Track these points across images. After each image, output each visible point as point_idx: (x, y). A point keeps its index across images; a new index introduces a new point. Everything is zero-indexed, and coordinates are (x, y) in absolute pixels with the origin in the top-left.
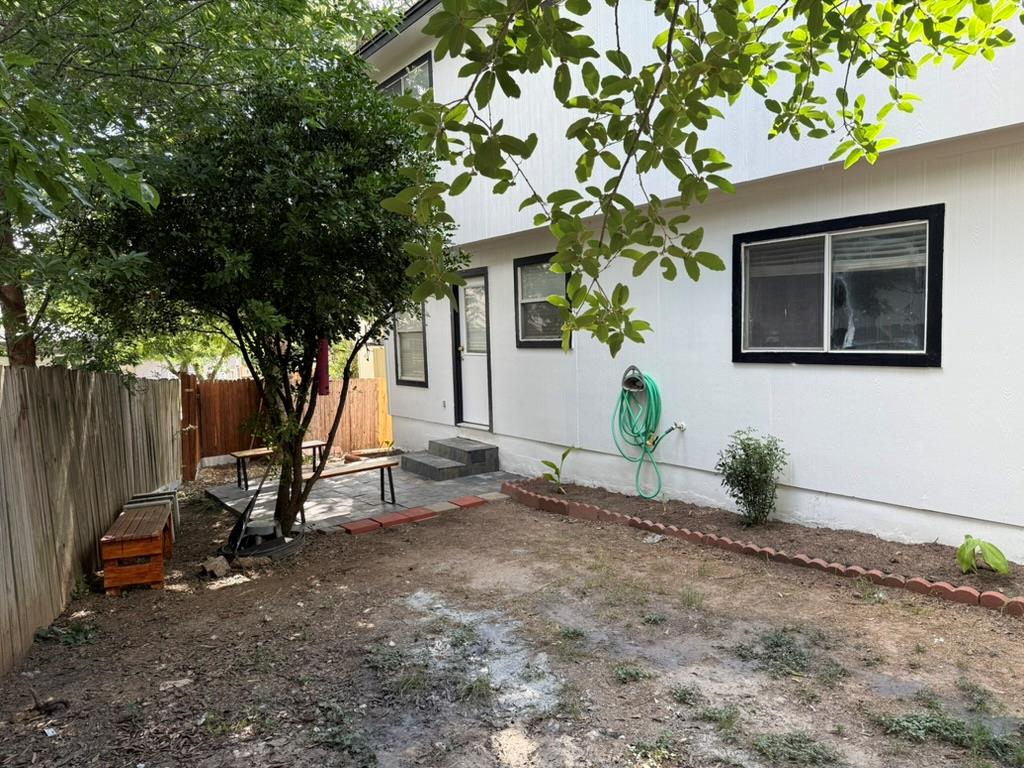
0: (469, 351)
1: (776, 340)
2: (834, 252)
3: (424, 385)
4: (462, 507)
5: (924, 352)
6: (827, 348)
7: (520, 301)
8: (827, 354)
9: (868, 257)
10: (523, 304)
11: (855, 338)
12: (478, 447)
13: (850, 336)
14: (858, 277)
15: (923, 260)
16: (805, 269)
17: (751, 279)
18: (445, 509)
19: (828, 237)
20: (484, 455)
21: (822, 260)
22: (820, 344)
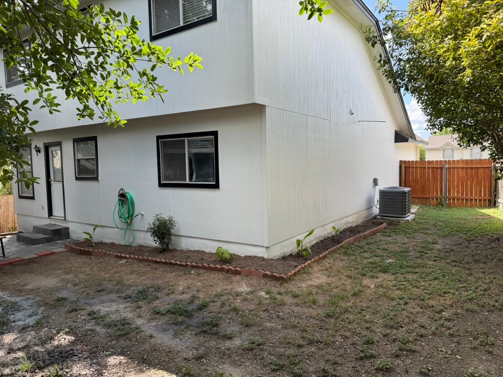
0: (54, 181)
1: (172, 178)
2: (189, 145)
3: (33, 198)
4: (40, 256)
5: (214, 183)
6: (187, 182)
7: (76, 158)
8: (187, 184)
9: (198, 148)
10: (77, 160)
11: (196, 178)
12: (58, 228)
13: (194, 177)
14: (196, 155)
15: (213, 150)
16: (180, 151)
17: (164, 153)
18: (31, 257)
19: (186, 139)
20: (61, 231)
21: (185, 148)
22: (185, 180)
